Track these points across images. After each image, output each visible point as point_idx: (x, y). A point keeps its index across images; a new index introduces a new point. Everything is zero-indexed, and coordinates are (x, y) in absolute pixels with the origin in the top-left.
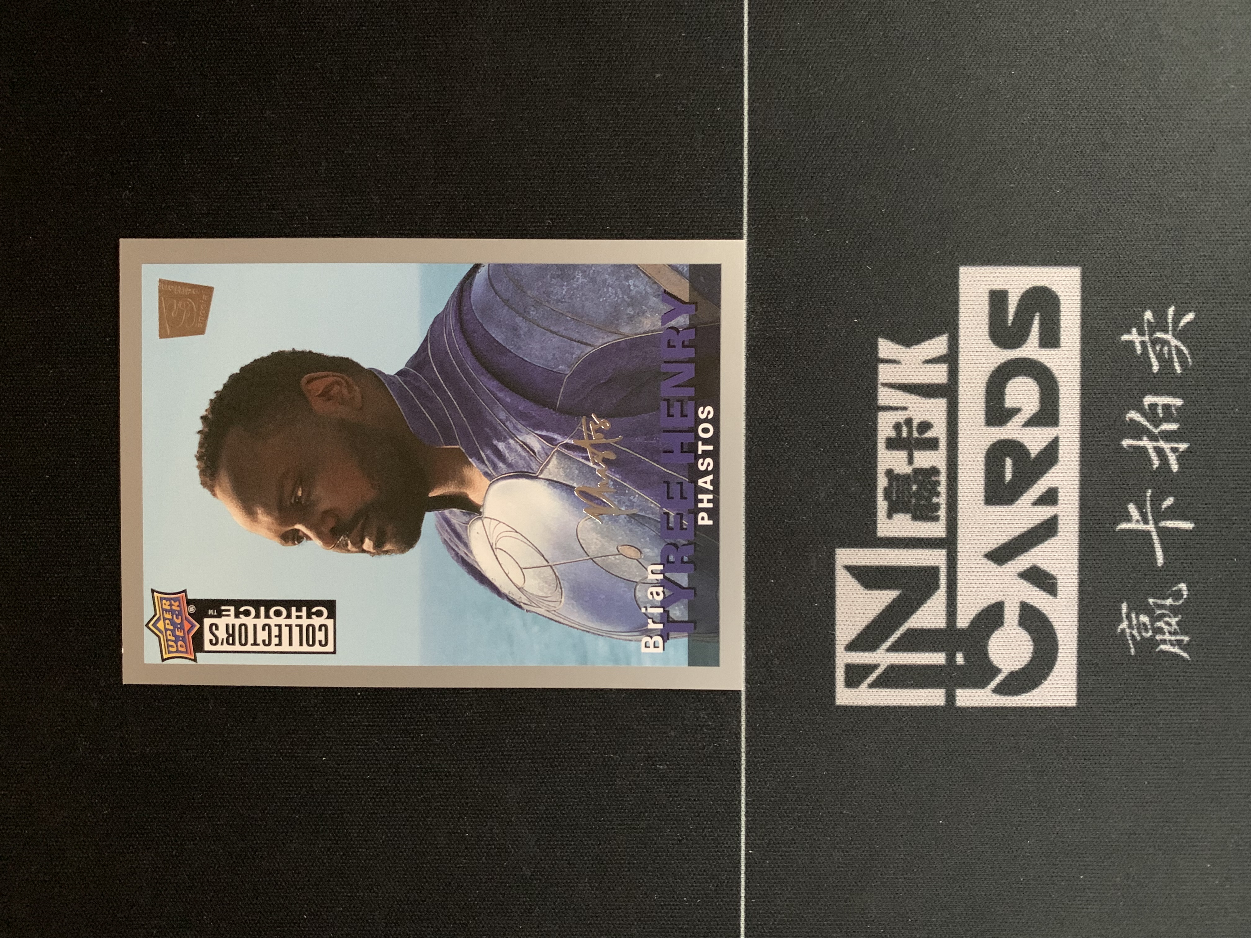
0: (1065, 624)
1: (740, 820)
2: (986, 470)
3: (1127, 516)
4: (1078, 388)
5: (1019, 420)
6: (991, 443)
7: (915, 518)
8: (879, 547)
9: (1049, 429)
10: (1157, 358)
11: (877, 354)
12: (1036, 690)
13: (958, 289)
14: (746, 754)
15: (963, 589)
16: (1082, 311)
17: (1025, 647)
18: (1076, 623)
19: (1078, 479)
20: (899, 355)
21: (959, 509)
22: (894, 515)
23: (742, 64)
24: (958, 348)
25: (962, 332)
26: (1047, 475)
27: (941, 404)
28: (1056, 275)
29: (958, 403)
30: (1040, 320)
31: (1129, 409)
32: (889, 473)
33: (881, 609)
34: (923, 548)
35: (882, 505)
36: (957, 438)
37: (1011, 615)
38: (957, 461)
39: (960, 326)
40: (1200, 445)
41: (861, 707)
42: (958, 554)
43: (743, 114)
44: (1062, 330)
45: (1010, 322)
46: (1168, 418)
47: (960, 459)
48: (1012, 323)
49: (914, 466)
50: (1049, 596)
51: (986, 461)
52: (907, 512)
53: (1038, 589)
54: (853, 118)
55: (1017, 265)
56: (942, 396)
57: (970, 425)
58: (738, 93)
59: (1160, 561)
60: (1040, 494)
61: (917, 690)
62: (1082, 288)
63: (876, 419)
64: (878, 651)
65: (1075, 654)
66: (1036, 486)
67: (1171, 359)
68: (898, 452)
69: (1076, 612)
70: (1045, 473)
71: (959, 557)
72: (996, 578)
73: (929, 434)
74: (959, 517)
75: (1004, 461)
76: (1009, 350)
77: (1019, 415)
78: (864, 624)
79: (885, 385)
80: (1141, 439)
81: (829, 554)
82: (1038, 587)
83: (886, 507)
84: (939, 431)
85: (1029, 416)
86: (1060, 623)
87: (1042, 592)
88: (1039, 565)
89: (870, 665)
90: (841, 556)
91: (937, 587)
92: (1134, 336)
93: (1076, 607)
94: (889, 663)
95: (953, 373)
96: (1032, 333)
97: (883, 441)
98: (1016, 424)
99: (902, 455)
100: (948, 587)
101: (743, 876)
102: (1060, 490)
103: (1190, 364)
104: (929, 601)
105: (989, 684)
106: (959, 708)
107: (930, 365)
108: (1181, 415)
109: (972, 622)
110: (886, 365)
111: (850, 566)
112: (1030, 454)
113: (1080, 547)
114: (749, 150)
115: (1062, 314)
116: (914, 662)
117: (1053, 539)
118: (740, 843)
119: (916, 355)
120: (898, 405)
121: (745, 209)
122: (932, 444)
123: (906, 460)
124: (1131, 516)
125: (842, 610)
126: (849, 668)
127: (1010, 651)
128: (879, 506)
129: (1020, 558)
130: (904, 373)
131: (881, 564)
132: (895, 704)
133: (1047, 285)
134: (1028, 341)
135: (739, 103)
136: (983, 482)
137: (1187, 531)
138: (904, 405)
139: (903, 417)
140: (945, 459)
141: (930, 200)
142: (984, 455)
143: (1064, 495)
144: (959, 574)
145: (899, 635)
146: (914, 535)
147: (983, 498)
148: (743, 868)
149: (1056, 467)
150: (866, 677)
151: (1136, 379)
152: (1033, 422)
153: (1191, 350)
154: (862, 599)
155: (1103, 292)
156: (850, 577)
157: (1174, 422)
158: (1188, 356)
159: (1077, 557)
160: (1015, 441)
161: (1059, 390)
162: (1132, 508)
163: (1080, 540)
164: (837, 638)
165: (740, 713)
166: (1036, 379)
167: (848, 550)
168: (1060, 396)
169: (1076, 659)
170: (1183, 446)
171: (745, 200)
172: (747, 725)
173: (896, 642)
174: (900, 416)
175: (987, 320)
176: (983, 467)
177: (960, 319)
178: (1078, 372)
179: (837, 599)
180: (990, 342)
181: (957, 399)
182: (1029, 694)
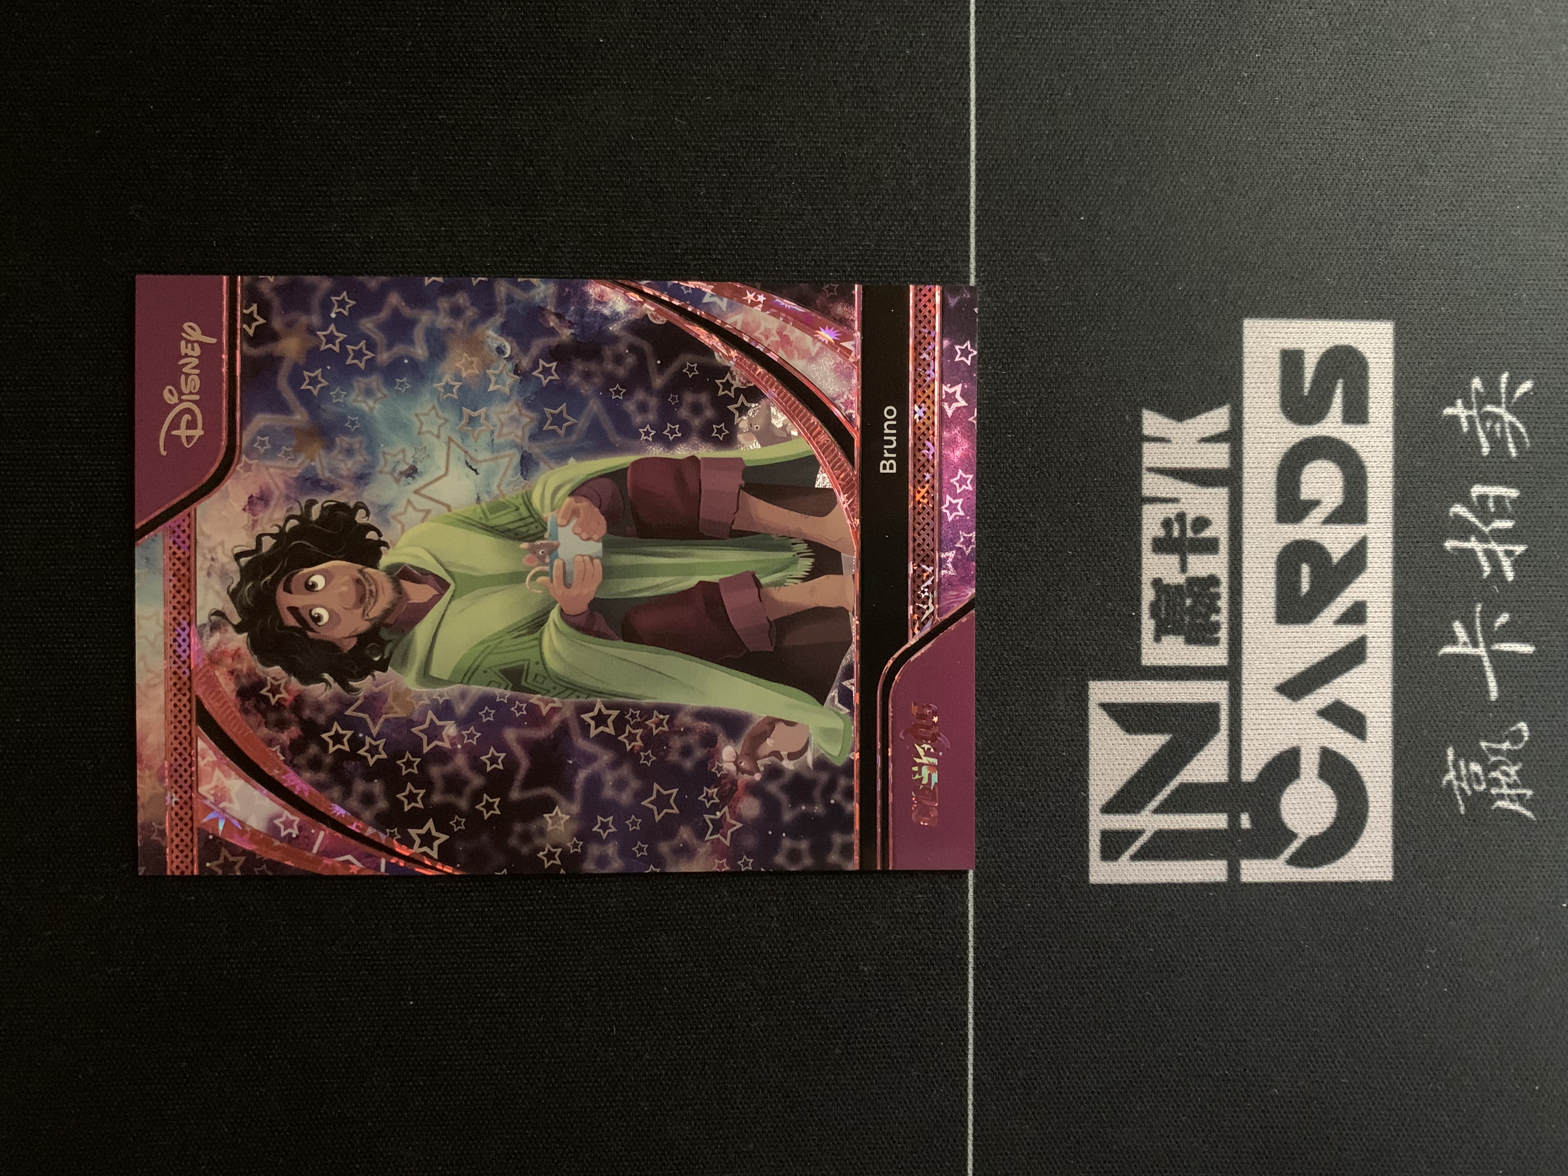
0: (1375, 774)
1: (967, 1034)
2: (1278, 579)
3: (1452, 637)
4: (1391, 475)
5: (1318, 516)
6: (1284, 544)
7: (1189, 641)
8: (1143, 678)
9: (1355, 527)
10: (1487, 437)
11: (1141, 429)
12: (1341, 860)
13: (1241, 348)
14: (974, 949)
15: (1249, 732)
16: (1396, 378)
17: (1327, 805)
18: (1390, 774)
19: (1390, 590)
20: (1168, 432)
21: (1244, 629)
22: (1163, 638)
23: (968, 53)
24: (1242, 423)
25: (1247, 403)
26: (1353, 585)
27: (1221, 494)
28: (1362, 331)
29: (1242, 493)
30: (1344, 388)
31: (1454, 502)
32: (1157, 583)
33: (1147, 758)
34: (1199, 679)
35: (1148, 625)
36: (1241, 538)
37: (1309, 764)
38: (1241, 567)
39: (1245, 395)
40: (1540, 547)
41: (1120, 886)
42: (1244, 687)
43: (968, 119)
44: (1370, 401)
45: (1306, 391)
46: (1501, 514)
47: (1246, 564)
48: (1310, 392)
49: (1187, 574)
50: (1356, 739)
51: (1278, 567)
52: (1179, 634)
53: (1342, 731)
54: (1109, 126)
55: (1314, 318)
56: (1222, 485)
57: (1257, 521)
58: (963, 90)
59: (1494, 694)
60: (1344, 609)
61: (1191, 862)
62: (1395, 348)
63: (1140, 515)
64: (1143, 813)
65: (1390, 813)
66: (1339, 599)
67: (1504, 439)
68: (1167, 557)
69: (1390, 760)
70: (1350, 582)
71: (1244, 691)
72: (1290, 717)
73: (1207, 533)
74: (1244, 639)
75: (1300, 567)
76: (1306, 427)
77: (1318, 510)
78: (1125, 779)
79: (1151, 470)
80: (1467, 540)
81: (1080, 688)
82: (1342, 728)
83: (1152, 628)
84: (1219, 530)
85: (1329, 510)
86: (1370, 774)
87: (1348, 735)
88: (1343, 700)
89: (1133, 832)
90: (1096, 691)
91: (1216, 730)
92: (1458, 410)
93: (1390, 753)
94: (1156, 828)
95: (1236, 455)
96: (1334, 405)
97: (1150, 541)
98: (1313, 520)
99: (1174, 560)
100: (1230, 730)
101: (970, 1107)
102: (1368, 604)
103: (1528, 445)
104: (1206, 748)
105: (1282, 852)
106: (1245, 884)
107: (1208, 445)
108: (1517, 510)
109: (1260, 775)
110: (1153, 444)
111: (1108, 704)
112: (1331, 558)
113: (1394, 677)
114: (976, 165)
115: (1370, 381)
116: (1188, 827)
117: (1361, 666)
118: (967, 1065)
119: (1191, 431)
120: (1168, 496)
121: (973, 241)
122: (1211, 546)
123: (1178, 566)
124: (1457, 637)
125: (1099, 762)
126: (1106, 836)
127: (1309, 810)
128: (1144, 626)
129: (1319, 691)
130: (1175, 455)
131: (1147, 700)
132: (1164, 881)
133: (1352, 344)
134: (1329, 415)
135: (964, 104)
136: (1273, 595)
137: (1526, 655)
138: (1175, 495)
139: (1173, 511)
140: (1227, 566)
141: (1206, 232)
142: (1274, 560)
143: (1373, 610)
144: (1244, 712)
145: (1169, 792)
146: (1188, 663)
147: (1273, 614)
148: (971, 1097)
149: (1364, 575)
150: (1127, 848)
151: (1461, 464)
152: (1337, 517)
153: (1529, 428)
154: (1122, 746)
155: (1422, 353)
156: (1107, 718)
157: (1509, 517)
158: (1525, 435)
159: (1390, 690)
160: (1313, 542)
161: (1367, 477)
162: (1458, 628)
163: (1394, 668)
164: (1090, 797)
165: (967, 895)
166: (1338, 464)
167: (1104, 682)
168: (1369, 485)
169: (1390, 819)
170: (1519, 549)
171: (973, 230)
172: (975, 912)
173: (1166, 800)
174: (1170, 510)
175: (1278, 388)
176: (1273, 575)
177: (1245, 386)
178: (1391, 455)
179: (1090, 747)
180: (1282, 415)
181: (1240, 488)
182: (1333, 865)
